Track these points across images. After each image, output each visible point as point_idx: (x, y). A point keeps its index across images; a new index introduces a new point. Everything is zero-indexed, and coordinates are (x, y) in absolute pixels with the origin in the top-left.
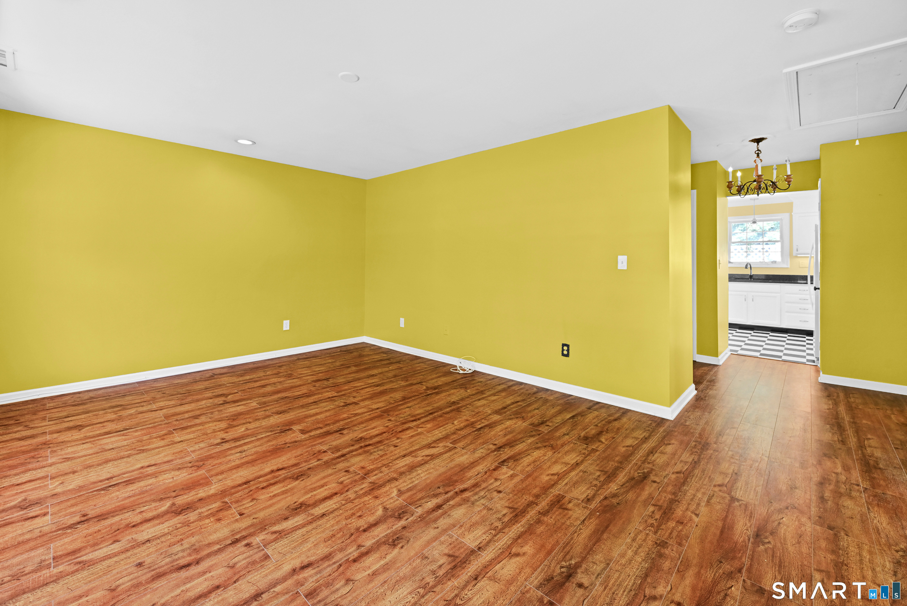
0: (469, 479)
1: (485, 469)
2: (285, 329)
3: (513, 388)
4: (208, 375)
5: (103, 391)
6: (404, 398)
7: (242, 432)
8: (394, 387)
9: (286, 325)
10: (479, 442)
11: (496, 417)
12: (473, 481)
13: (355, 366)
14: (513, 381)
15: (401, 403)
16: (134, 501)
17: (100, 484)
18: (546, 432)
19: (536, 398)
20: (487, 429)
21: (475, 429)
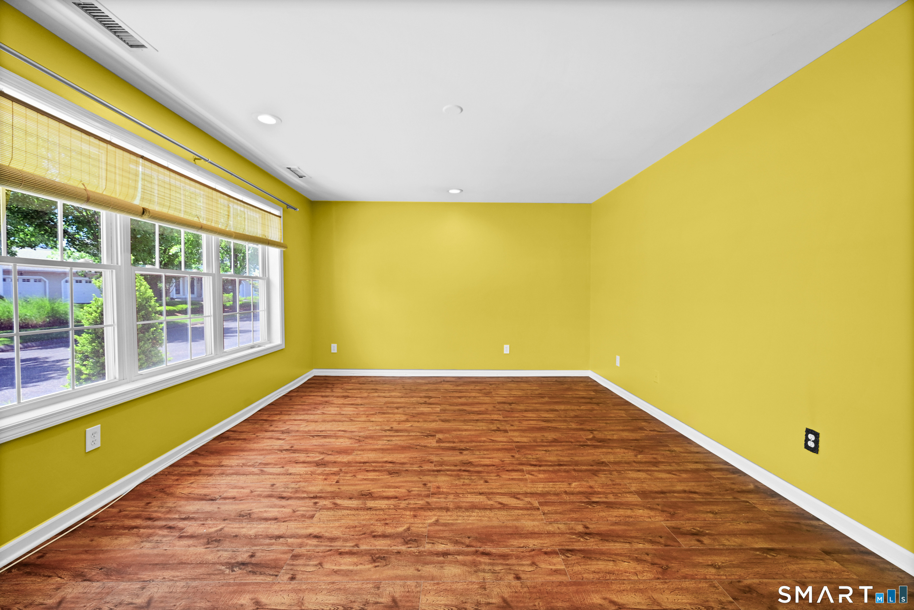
0: (506, 546)
1: (538, 547)
2: (505, 352)
3: (713, 473)
4: (439, 381)
5: (380, 378)
6: (555, 441)
7: (407, 427)
8: (558, 427)
9: (506, 349)
10: (571, 516)
11: (634, 499)
12: (507, 551)
13: (549, 398)
14: (726, 463)
15: (546, 444)
16: (313, 449)
17: (316, 432)
18: (684, 547)
19: (735, 498)
20: (603, 506)
21: (587, 500)
